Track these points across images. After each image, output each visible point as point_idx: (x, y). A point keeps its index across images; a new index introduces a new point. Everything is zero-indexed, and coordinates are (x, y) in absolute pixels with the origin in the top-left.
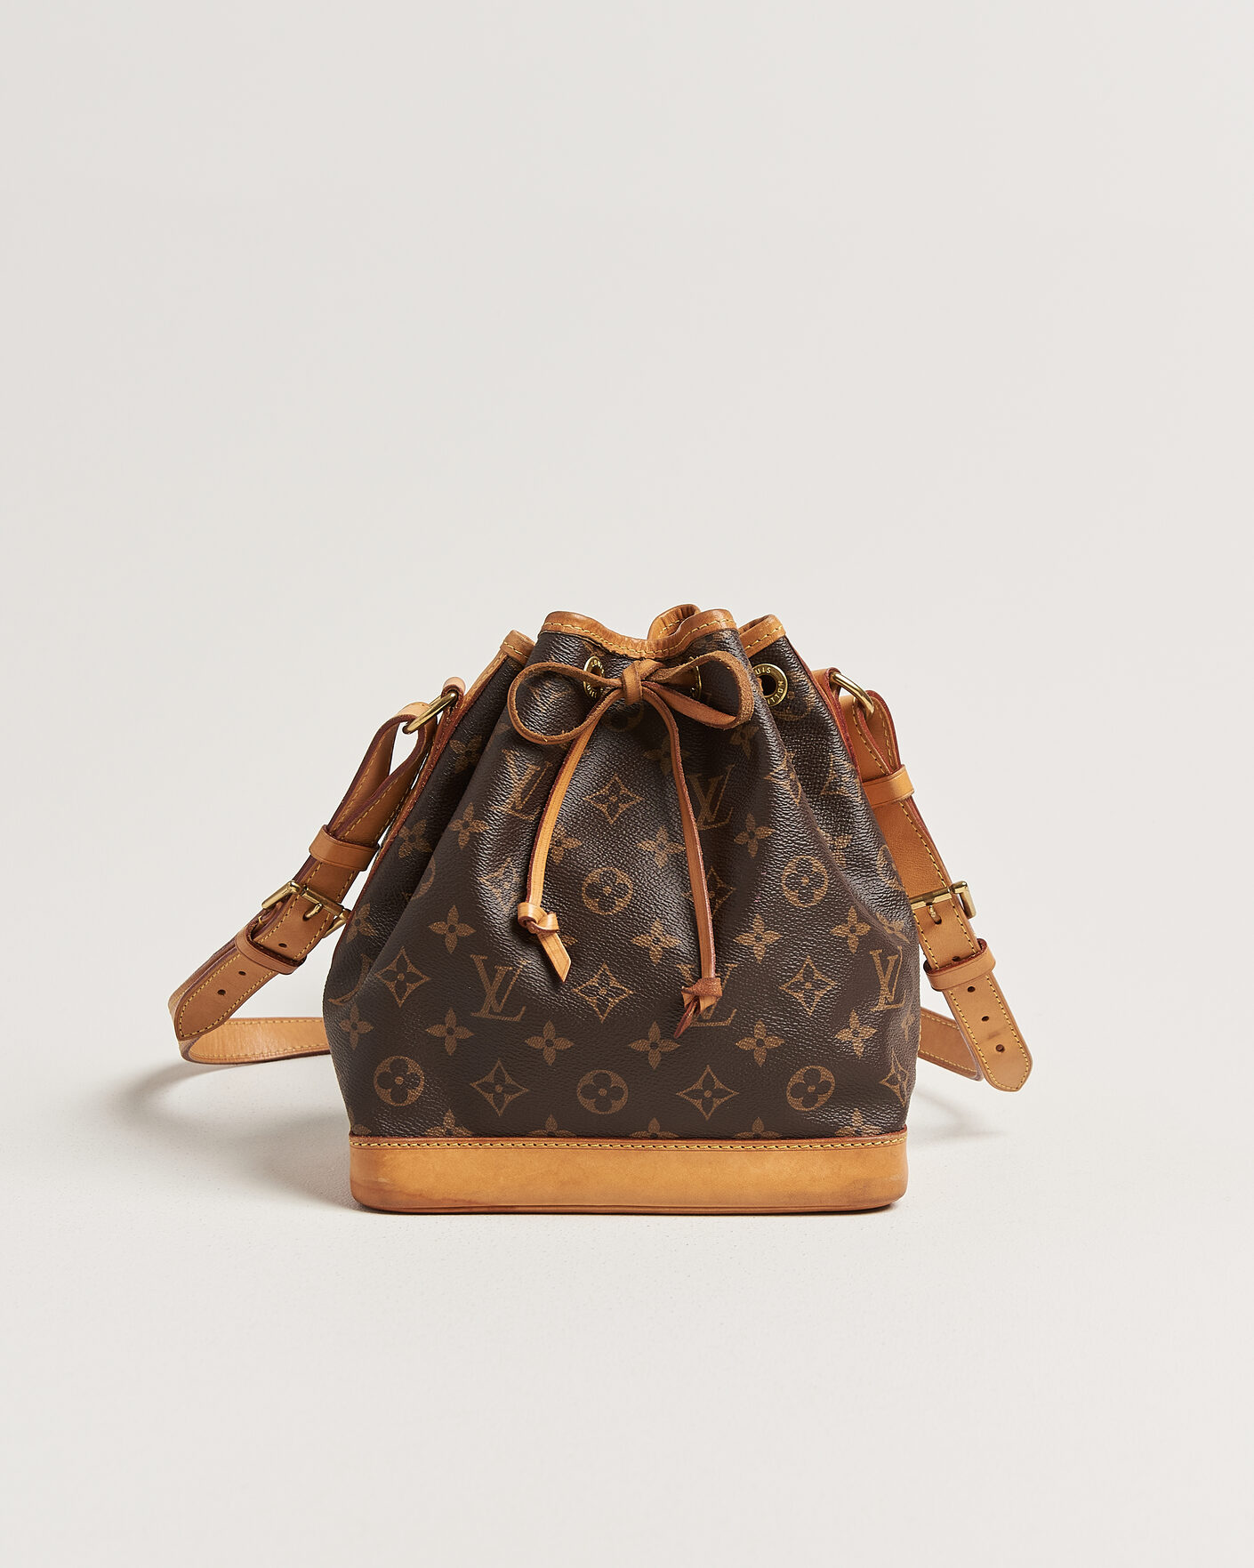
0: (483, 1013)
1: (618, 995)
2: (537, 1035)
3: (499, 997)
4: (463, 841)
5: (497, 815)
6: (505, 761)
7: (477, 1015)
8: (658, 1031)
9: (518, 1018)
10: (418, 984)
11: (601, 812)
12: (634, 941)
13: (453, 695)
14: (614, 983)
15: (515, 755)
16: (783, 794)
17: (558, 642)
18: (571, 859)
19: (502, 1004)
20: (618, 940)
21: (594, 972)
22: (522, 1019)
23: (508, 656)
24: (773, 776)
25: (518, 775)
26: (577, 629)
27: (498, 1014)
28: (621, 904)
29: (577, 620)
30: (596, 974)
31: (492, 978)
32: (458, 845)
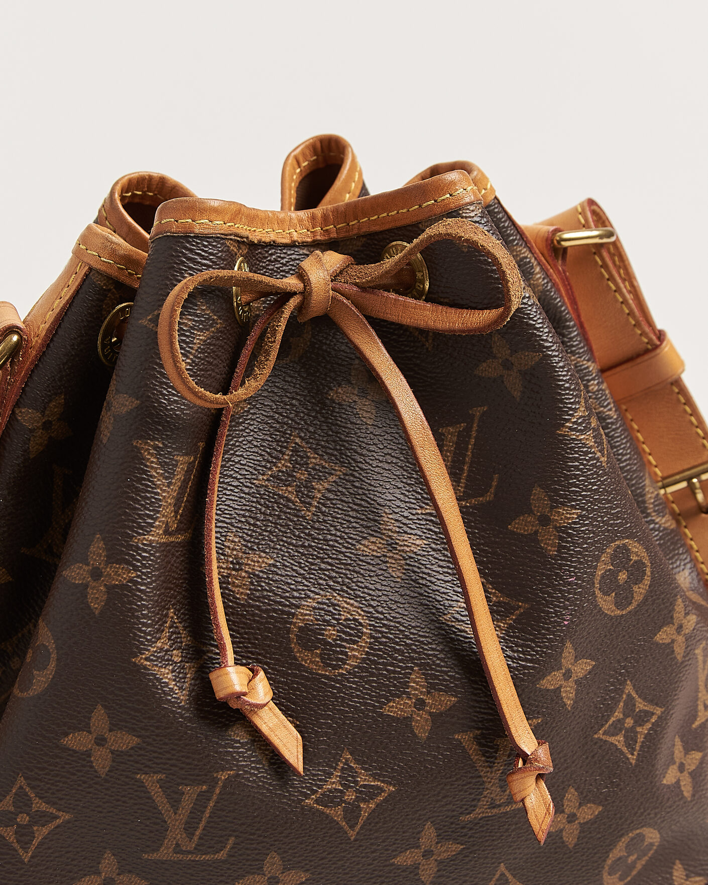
0: (165, 853)
1: (372, 796)
2: (254, 873)
3: (190, 829)
4: (97, 599)
5: (145, 551)
6: (141, 460)
7: (155, 856)
8: (434, 835)
9: (222, 855)
10: (52, 826)
11: (289, 500)
12: (386, 711)
13: (15, 338)
14: (364, 779)
15: (156, 447)
16: (586, 453)
17: (191, 251)
18: (264, 590)
19: (196, 838)
20: (362, 712)
21: (331, 767)
22: (230, 856)
23: (91, 269)
24: (570, 428)
25: (166, 478)
26: (219, 226)
27: (189, 852)
28: (356, 653)
29: (215, 210)
30: (335, 769)
31: (175, 803)
32: (89, 607)
